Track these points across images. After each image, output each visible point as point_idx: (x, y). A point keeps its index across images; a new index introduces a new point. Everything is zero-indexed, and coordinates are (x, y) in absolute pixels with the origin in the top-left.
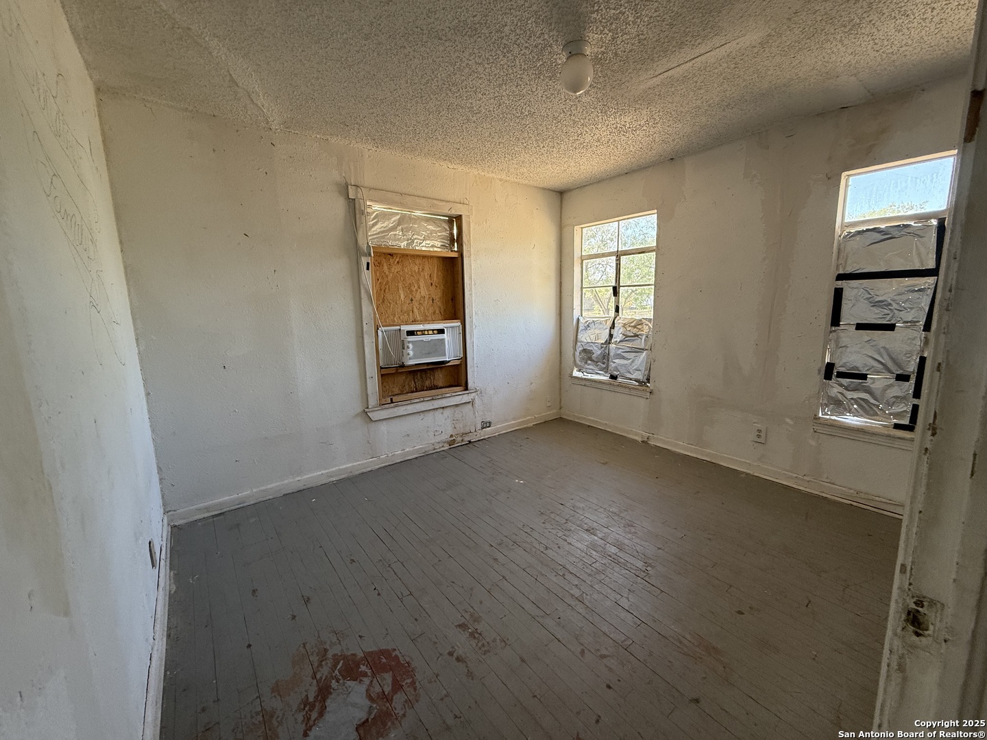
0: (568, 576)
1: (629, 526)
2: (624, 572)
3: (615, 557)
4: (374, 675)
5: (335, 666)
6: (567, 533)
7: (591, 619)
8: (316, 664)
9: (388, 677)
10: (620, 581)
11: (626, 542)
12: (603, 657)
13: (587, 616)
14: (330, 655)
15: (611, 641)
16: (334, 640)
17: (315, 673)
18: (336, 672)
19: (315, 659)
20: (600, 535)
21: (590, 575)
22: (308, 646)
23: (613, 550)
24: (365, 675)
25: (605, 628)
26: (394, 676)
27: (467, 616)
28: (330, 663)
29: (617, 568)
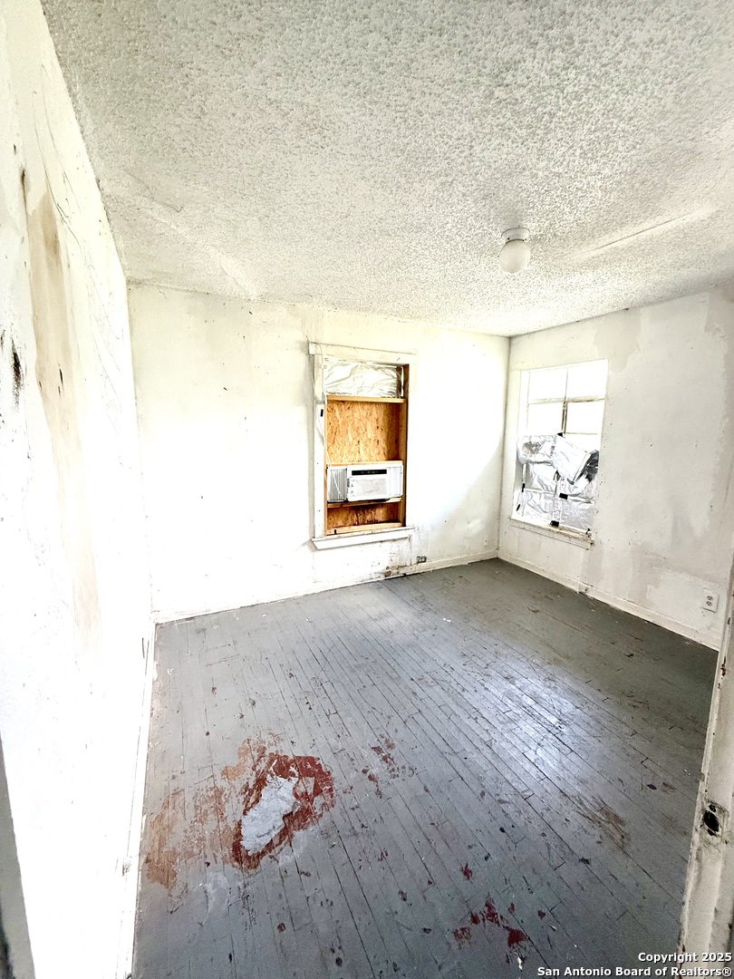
0: (480, 720)
1: (550, 680)
2: (536, 725)
3: (530, 709)
4: (300, 777)
5: (271, 763)
6: (486, 678)
7: (496, 765)
8: (256, 758)
9: (311, 780)
10: (531, 734)
11: (544, 695)
12: (501, 801)
13: (493, 761)
14: (267, 753)
15: (512, 789)
16: (272, 741)
17: (255, 766)
18: (271, 768)
19: (256, 754)
20: (519, 686)
21: (501, 723)
22: (251, 743)
23: (530, 702)
24: (293, 775)
25: (508, 777)
26: (315, 781)
27: (383, 740)
28: (267, 759)
29: (530, 720)
